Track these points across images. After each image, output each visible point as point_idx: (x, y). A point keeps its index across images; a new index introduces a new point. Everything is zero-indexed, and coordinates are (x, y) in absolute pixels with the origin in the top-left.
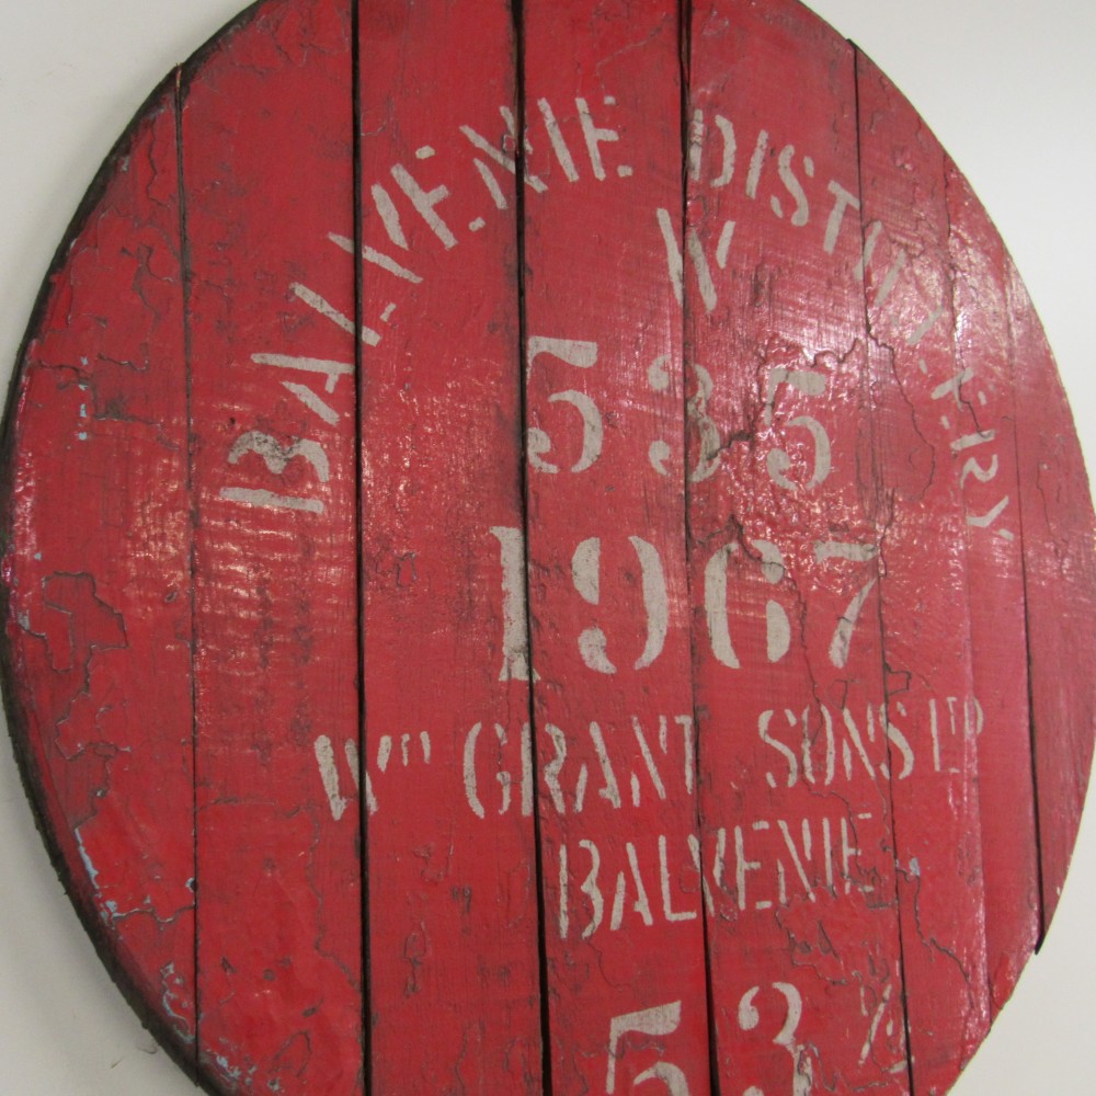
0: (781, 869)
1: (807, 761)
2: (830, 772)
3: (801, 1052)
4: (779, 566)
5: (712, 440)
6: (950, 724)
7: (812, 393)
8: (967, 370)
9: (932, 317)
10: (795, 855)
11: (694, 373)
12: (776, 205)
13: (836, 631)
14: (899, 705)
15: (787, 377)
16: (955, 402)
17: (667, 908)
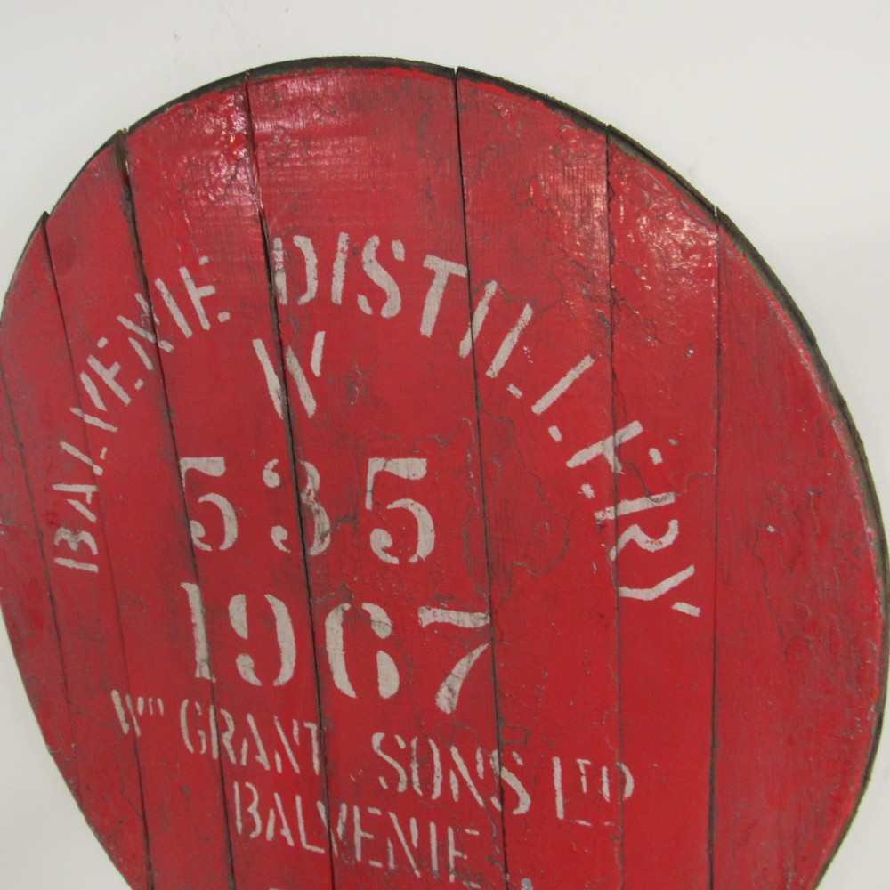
1: (415, 778)
2: (437, 792)
4: (387, 624)
5: (323, 522)
6: (581, 782)
7: (412, 478)
8: (630, 425)
9: (573, 375)
10: (402, 839)
11: (303, 469)
12: (363, 303)
13: (443, 684)
14: (515, 755)
15: (385, 466)
16: (609, 466)
17: (303, 839)
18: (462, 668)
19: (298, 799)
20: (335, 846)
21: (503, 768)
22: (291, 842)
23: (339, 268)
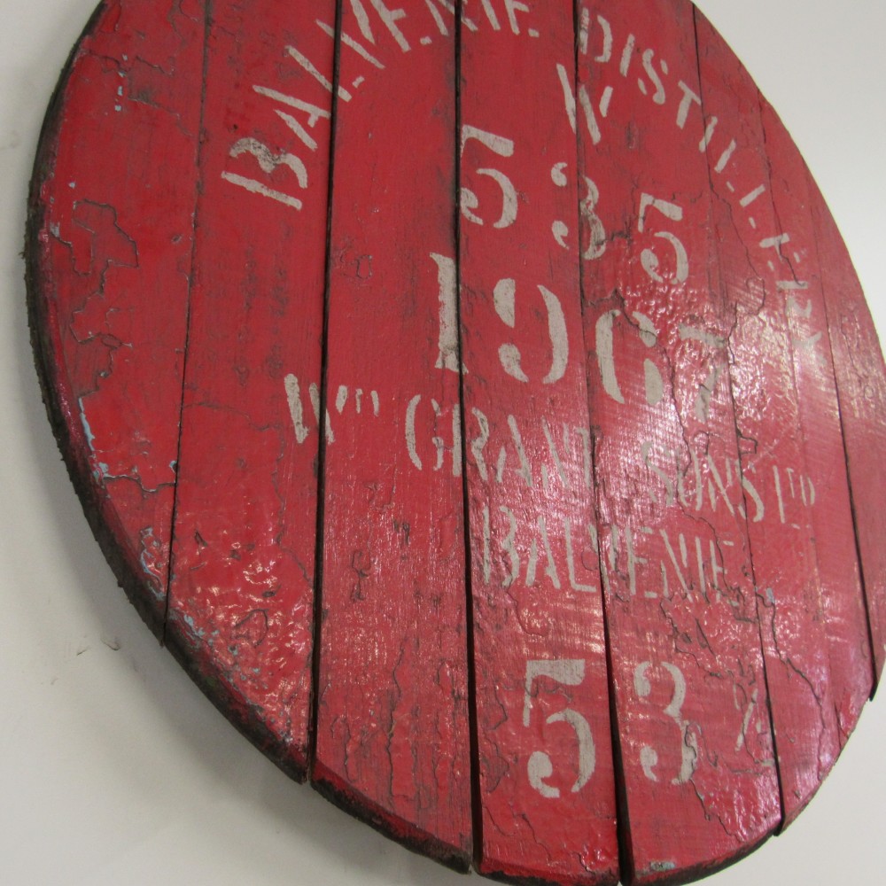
0: (664, 568)
1: (681, 489)
2: (699, 503)
3: (687, 727)
4: (653, 335)
5: (599, 232)
6: (790, 489)
7: (673, 218)
8: (784, 235)
10: (674, 560)
11: (585, 183)
12: (642, 86)
14: (750, 463)
15: (653, 202)
16: (778, 255)
17: (572, 577)
18: (711, 381)
19: (567, 523)
20: (607, 581)
21: (744, 476)
22: (557, 585)
23: (627, 54)
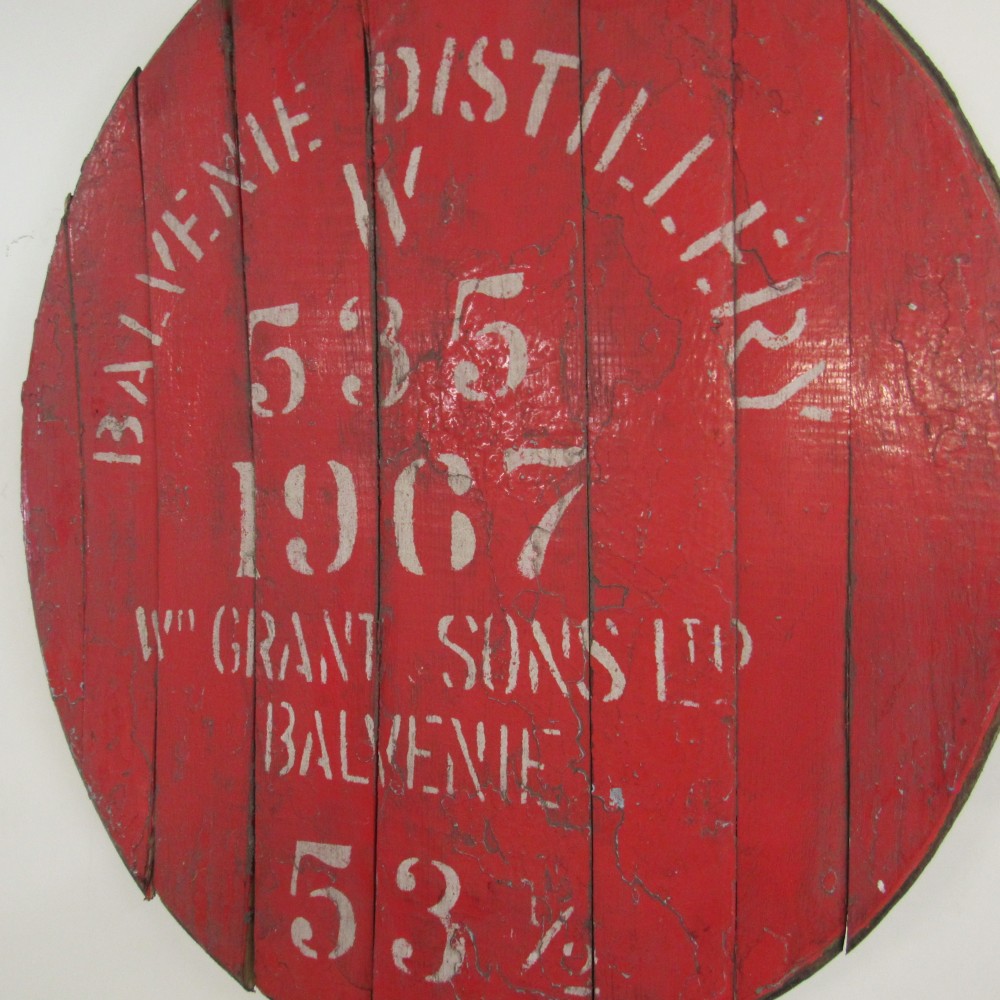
0: (450, 762)
1: (487, 668)
2: (512, 682)
3: (456, 930)
4: (467, 477)
5: (402, 364)
6: (687, 649)
7: (507, 297)
8: (753, 207)
9: (690, 158)
10: (466, 753)
11: (385, 306)
12: (466, 111)
13: (528, 541)
14: (609, 622)
15: (477, 286)
16: (728, 255)
17: (344, 768)
18: (551, 518)
19: (343, 715)
20: (382, 772)
21: (594, 641)
22: (329, 775)
23: (443, 76)
